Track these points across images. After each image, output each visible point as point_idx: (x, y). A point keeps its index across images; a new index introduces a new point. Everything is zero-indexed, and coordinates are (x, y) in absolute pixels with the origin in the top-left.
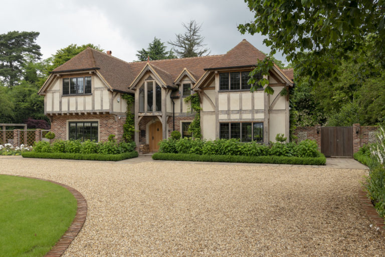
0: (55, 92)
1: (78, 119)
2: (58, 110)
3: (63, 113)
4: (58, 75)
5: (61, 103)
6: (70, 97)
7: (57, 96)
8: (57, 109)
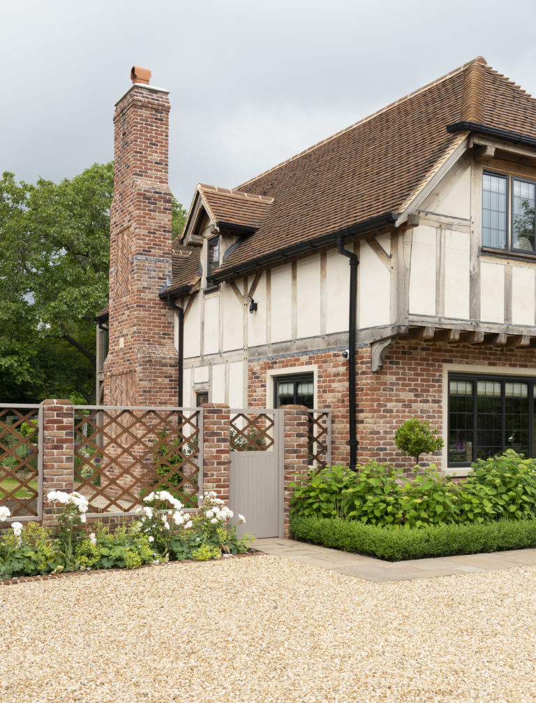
0: (449, 226)
1: (490, 364)
2: (465, 315)
3: (484, 329)
4: (491, 151)
5: (474, 280)
6: (512, 263)
7: (460, 245)
8: (456, 312)
